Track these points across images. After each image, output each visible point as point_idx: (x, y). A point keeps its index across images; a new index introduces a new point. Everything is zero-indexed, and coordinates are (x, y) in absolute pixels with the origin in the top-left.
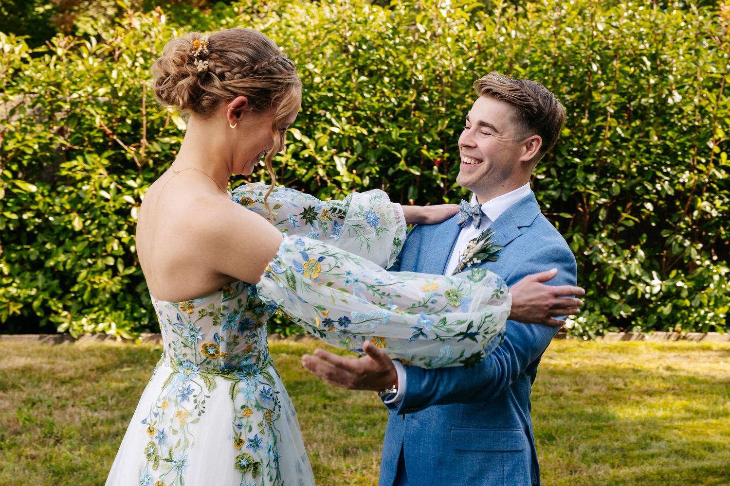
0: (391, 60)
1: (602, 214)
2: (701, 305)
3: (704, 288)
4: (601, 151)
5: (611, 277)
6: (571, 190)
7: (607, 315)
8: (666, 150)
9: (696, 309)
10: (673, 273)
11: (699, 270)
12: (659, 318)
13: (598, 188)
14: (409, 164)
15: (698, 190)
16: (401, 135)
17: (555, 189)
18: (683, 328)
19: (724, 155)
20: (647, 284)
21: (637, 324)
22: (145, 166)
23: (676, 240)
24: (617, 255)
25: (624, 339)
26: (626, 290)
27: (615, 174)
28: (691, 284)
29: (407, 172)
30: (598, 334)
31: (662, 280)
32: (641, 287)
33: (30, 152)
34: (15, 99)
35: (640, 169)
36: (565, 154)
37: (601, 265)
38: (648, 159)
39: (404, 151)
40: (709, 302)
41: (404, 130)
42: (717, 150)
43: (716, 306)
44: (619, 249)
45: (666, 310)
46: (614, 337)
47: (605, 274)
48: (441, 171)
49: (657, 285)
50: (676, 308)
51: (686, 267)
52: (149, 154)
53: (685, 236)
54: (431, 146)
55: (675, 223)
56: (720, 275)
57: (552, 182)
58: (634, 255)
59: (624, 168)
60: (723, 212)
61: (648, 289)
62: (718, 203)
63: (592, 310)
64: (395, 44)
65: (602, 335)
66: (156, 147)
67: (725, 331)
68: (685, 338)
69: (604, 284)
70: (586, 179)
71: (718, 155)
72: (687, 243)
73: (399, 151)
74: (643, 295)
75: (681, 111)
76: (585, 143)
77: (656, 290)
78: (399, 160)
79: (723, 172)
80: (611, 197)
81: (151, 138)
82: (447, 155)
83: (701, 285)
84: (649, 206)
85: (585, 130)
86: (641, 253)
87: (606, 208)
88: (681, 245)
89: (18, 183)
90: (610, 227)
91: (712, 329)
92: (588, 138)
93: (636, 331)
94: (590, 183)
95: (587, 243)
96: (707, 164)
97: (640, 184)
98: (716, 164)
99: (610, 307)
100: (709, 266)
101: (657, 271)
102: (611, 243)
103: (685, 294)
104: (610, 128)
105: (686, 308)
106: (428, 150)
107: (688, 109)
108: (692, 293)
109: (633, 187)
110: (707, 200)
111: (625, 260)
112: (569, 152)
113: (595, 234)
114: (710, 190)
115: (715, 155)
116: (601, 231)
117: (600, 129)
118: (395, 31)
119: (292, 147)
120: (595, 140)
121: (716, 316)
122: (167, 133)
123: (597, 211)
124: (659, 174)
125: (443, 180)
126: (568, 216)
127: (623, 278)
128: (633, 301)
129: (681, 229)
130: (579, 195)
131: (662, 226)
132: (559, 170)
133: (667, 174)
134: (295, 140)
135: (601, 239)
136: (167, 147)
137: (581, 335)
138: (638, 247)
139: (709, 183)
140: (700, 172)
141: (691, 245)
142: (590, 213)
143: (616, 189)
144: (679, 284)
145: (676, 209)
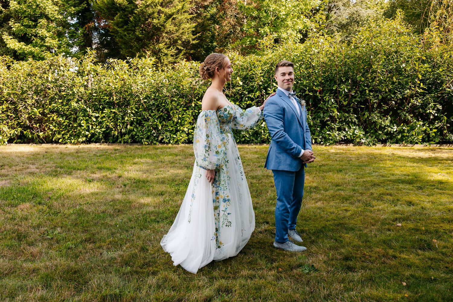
0: (304, 60)
1: (375, 106)
2: (412, 135)
3: (414, 130)
4: (375, 85)
5: (378, 126)
6: (365, 98)
7: (377, 139)
8: (399, 83)
9: (411, 136)
10: (402, 124)
11: (412, 123)
12: (397, 139)
13: (374, 97)
14: (309, 92)
15: (412, 96)
16: (307, 83)
17: (359, 98)
18: (405, 143)
19: (422, 84)
20: (392, 128)
21: (389, 142)
22: (232, 96)
23: (403, 113)
24: (381, 119)
25: (383, 146)
26: (384, 130)
27: (381, 92)
28: (408, 128)
29: (308, 94)
30: (374, 144)
31: (398, 127)
32: (389, 129)
33: (201, 93)
34: (197, 79)
35: (390, 90)
36: (362, 86)
37: (375, 122)
38: (393, 86)
39: (308, 88)
40: (415, 134)
41: (308, 82)
42: (419, 82)
43: (418, 135)
44: (382, 117)
45: (399, 137)
46: (379, 146)
47: (377, 125)
48: (319, 93)
49: (395, 128)
50: (403, 136)
51: (407, 122)
52: (232, 92)
53: (407, 112)
54: (316, 86)
55: (403, 108)
56: (420, 125)
57: (358, 96)
58: (387, 118)
59: (384, 90)
60: (422, 103)
61: (392, 130)
62: (419, 101)
63: (372, 137)
64: (306, 55)
65: (375, 145)
66: (234, 90)
67: (422, 144)
68: (406, 146)
69: (377, 129)
70: (370, 94)
71: (420, 84)
72: (407, 114)
73: (306, 88)
74: (390, 132)
75: (405, 70)
76: (370, 82)
77: (395, 130)
78: (306, 91)
79: (421, 90)
80: (379, 100)
81: (233, 88)
82: (321, 88)
83: (412, 128)
84: (393, 102)
85: (370, 78)
86: (389, 118)
87: (377, 103)
88: (405, 115)
89: (198, 102)
90: (379, 110)
91: (417, 143)
92: (371, 81)
93: (388, 144)
94: (371, 96)
95: (370, 115)
96: (415, 87)
97: (389, 95)
98: (419, 87)
99: (378, 136)
100: (415, 122)
101: (396, 124)
102: (378, 115)
103: (406, 131)
104: (378, 77)
105: (407, 136)
106: (316, 87)
107: (408, 69)
108: (408, 131)
109: (387, 96)
110: (416, 99)
111: (384, 121)
112: (364, 86)
113: (373, 112)
114: (416, 96)
115: (418, 84)
116: (375, 111)
117: (375, 77)
118: (306, 51)
119: (273, 88)
120: (373, 81)
121: (418, 139)
122: (238, 86)
123: (373, 105)
124: (396, 91)
125: (320, 96)
126: (363, 106)
127: (383, 126)
128: (387, 134)
129: (405, 110)
130: (367, 99)
131: (398, 109)
132: (360, 92)
133: (400, 91)
134: (274, 86)
135: (375, 113)
136: (237, 90)
137: (368, 145)
138: (389, 116)
139: (416, 94)
140: (413, 90)
141: (409, 115)
142: (371, 105)
143: (380, 97)
144: (404, 128)
145: (404, 103)
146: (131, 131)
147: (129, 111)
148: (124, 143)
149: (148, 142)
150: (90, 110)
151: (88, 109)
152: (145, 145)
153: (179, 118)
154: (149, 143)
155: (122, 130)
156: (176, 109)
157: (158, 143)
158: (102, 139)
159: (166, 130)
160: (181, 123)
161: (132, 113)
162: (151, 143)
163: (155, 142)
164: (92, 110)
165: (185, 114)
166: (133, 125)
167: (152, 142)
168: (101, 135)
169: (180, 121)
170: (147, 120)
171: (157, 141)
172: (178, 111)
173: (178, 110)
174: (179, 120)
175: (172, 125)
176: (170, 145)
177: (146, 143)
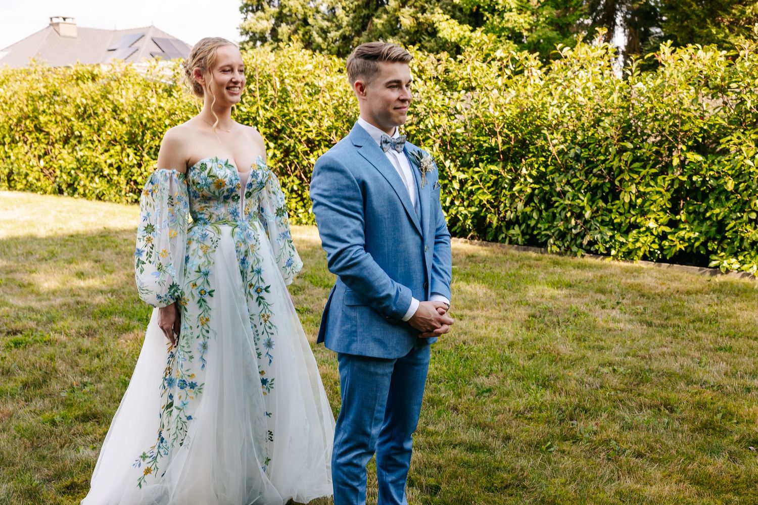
146: (527, 217)
147: (524, 169)
148: (511, 242)
149: (559, 247)
150: (452, 165)
151: (448, 163)
152: (552, 252)
153: (640, 195)
154: (563, 248)
155: (509, 213)
156: (632, 171)
157: (581, 252)
158: (470, 231)
159: (603, 221)
160: (642, 206)
161: (531, 175)
162: (566, 251)
163: (574, 249)
164: (455, 166)
165: (652, 183)
166: (533, 204)
167: (568, 248)
168: (469, 222)
169: (639, 201)
170: (563, 194)
171: (580, 246)
172: (635, 176)
173: (638, 173)
174: (637, 197)
175: (622, 211)
176: (608, 260)
177: (555, 248)
